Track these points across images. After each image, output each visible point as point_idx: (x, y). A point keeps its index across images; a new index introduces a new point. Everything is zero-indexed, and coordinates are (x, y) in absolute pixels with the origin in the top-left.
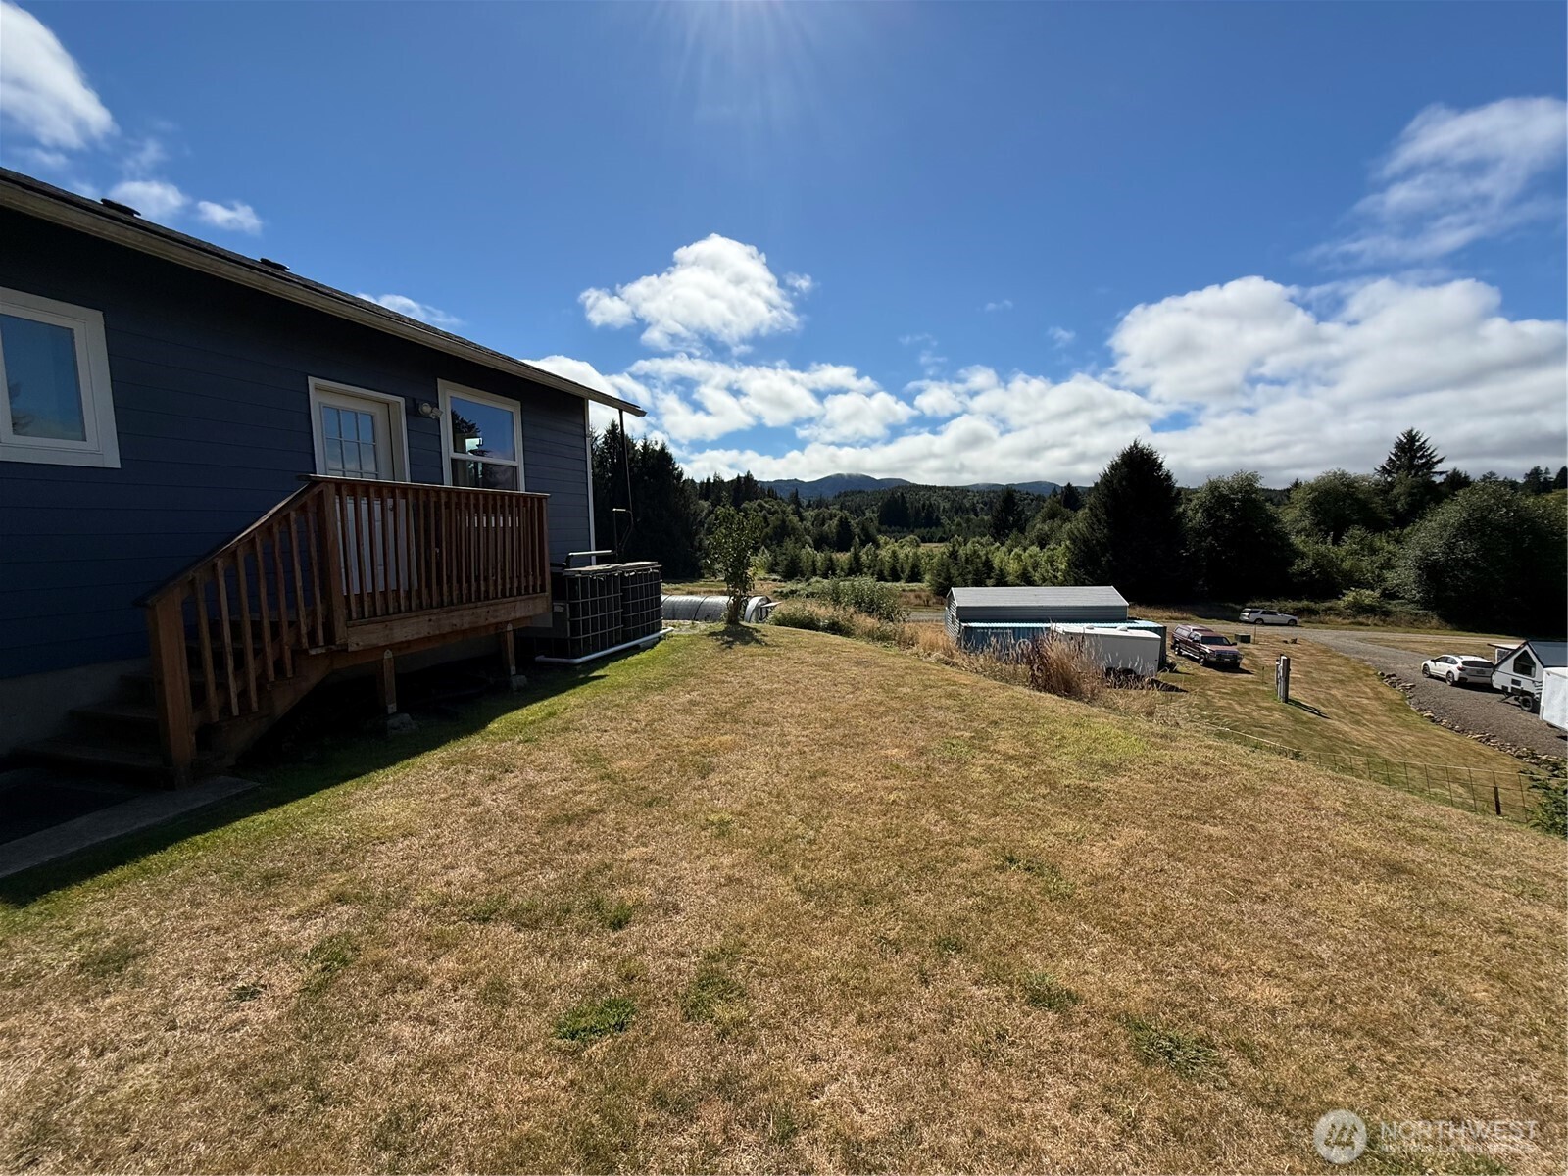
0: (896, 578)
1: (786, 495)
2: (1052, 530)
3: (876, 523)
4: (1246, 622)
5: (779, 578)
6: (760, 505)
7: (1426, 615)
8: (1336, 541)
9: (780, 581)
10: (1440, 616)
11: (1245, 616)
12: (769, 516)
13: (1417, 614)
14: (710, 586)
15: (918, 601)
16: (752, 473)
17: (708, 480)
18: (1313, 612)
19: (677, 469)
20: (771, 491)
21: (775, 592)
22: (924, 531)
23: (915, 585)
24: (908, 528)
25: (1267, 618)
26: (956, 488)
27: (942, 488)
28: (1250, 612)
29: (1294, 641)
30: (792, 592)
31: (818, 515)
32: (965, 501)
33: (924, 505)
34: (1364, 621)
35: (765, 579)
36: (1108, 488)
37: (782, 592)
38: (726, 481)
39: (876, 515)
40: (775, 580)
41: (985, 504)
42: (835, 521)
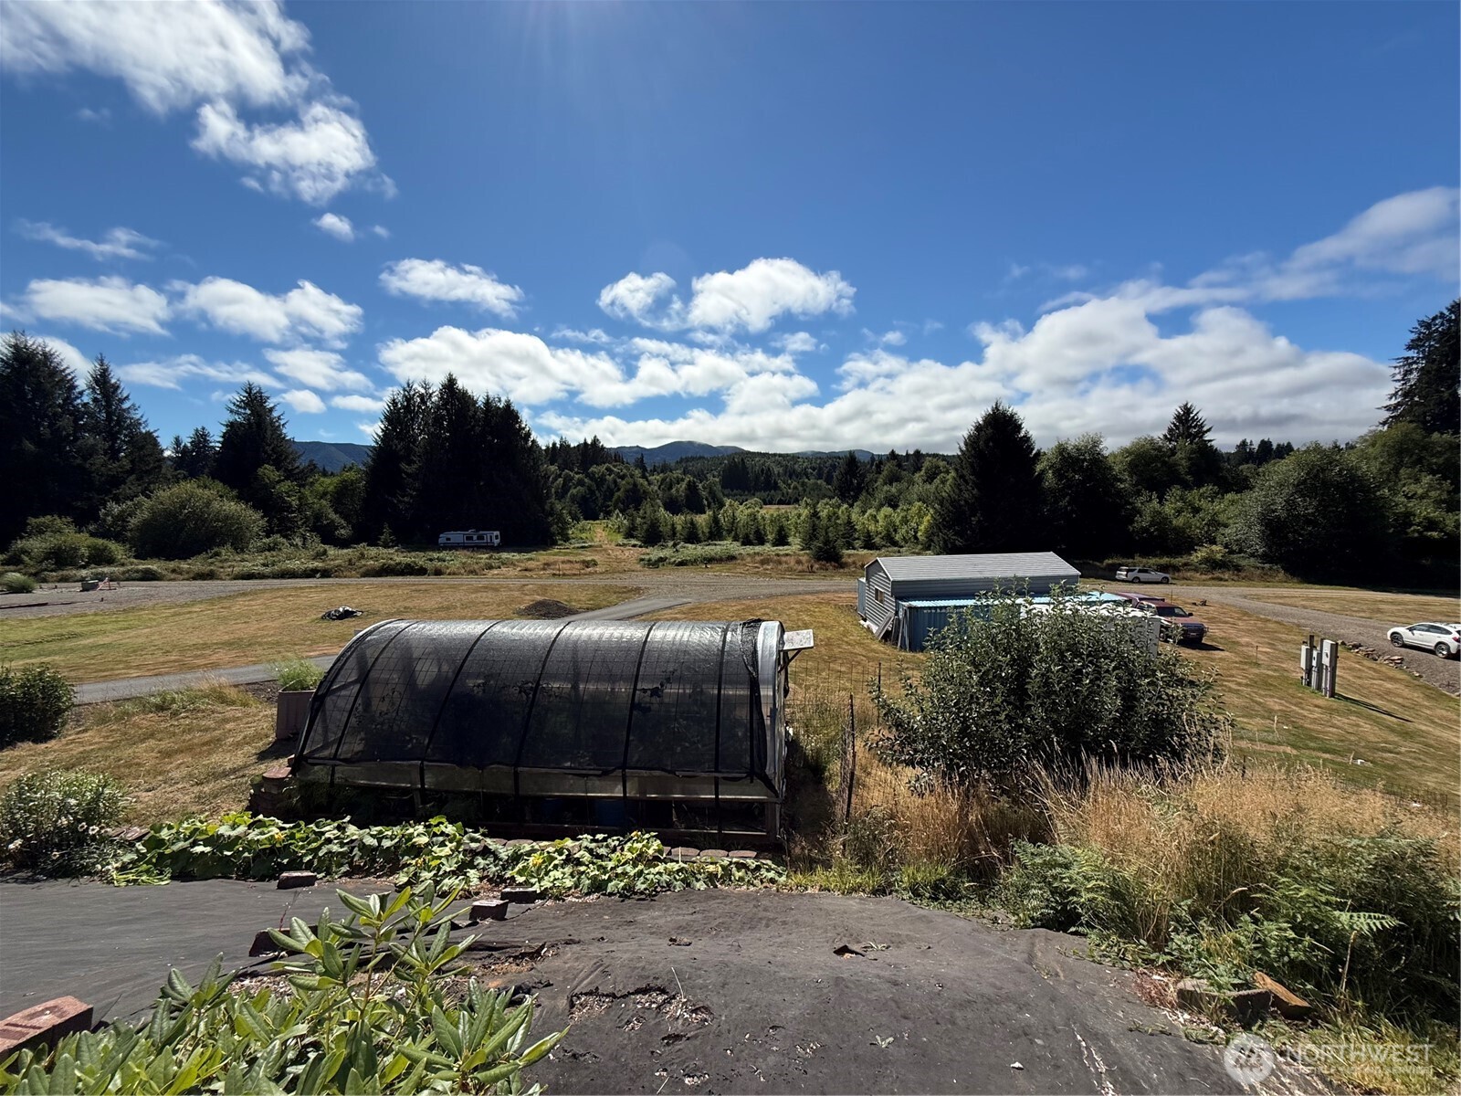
0: (762, 541)
1: (632, 461)
2: (900, 492)
3: (719, 487)
4: (1123, 581)
5: (639, 543)
6: (607, 469)
7: (1270, 569)
8: (1161, 500)
9: (640, 547)
10: (1286, 570)
11: (1122, 574)
12: (619, 480)
13: (1263, 568)
14: (566, 554)
15: (800, 568)
16: (598, 437)
17: (554, 444)
18: (1176, 569)
19: (524, 429)
20: (618, 455)
21: (642, 560)
22: (764, 494)
23: (782, 549)
24: (749, 491)
25: (1143, 576)
26: (788, 455)
27: (775, 455)
28: (1128, 571)
29: (1204, 603)
30: (661, 560)
31: (664, 480)
32: (796, 466)
33: (763, 470)
34: (1222, 576)
35: (624, 545)
36: (974, 449)
37: (649, 560)
38: (572, 446)
39: (717, 480)
40: (634, 546)
41: (814, 469)
42: (684, 485)
